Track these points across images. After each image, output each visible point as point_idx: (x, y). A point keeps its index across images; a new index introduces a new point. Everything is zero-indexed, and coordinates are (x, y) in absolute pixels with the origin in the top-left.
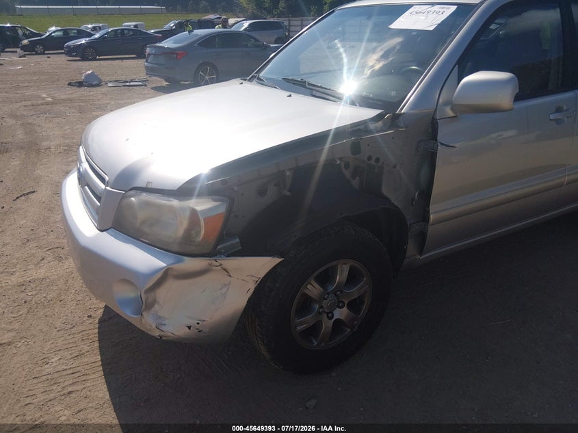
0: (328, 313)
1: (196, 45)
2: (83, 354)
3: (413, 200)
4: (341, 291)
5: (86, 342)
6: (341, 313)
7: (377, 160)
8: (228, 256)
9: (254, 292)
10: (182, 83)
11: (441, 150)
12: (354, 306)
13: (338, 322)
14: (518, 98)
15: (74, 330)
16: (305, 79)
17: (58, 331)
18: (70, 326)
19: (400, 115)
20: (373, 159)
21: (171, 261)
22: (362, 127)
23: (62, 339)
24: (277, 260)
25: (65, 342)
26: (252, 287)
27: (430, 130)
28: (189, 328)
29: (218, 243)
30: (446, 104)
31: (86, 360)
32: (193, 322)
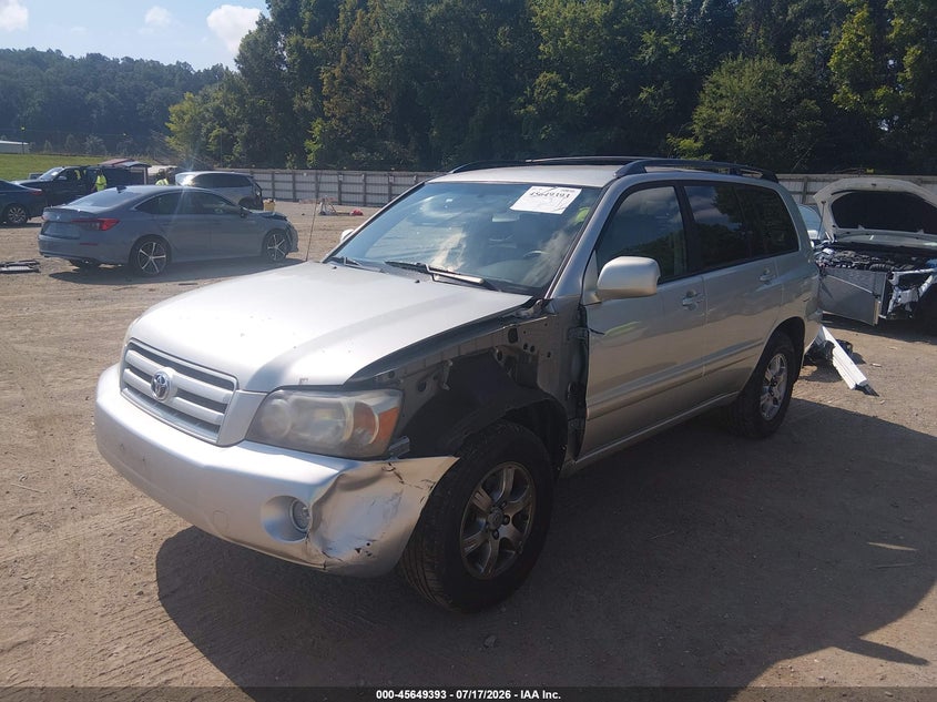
0: (494, 531)
1: (133, 208)
2: (158, 637)
3: (567, 393)
4: (505, 502)
5: (154, 623)
6: (506, 531)
7: (532, 349)
8: (402, 458)
9: (429, 500)
10: (103, 266)
11: (592, 337)
12: (518, 521)
13: (505, 543)
14: (660, 282)
15: (126, 613)
16: (422, 263)
17: (102, 616)
18: (117, 609)
19: (548, 301)
20: (529, 348)
21: (342, 467)
22: (514, 314)
23: (114, 625)
24: (453, 460)
25: (121, 628)
26: (426, 494)
27: (579, 317)
28: (358, 550)
29: (392, 443)
30: (591, 289)
31: (167, 643)
32: (362, 544)
